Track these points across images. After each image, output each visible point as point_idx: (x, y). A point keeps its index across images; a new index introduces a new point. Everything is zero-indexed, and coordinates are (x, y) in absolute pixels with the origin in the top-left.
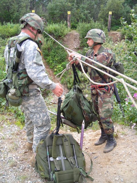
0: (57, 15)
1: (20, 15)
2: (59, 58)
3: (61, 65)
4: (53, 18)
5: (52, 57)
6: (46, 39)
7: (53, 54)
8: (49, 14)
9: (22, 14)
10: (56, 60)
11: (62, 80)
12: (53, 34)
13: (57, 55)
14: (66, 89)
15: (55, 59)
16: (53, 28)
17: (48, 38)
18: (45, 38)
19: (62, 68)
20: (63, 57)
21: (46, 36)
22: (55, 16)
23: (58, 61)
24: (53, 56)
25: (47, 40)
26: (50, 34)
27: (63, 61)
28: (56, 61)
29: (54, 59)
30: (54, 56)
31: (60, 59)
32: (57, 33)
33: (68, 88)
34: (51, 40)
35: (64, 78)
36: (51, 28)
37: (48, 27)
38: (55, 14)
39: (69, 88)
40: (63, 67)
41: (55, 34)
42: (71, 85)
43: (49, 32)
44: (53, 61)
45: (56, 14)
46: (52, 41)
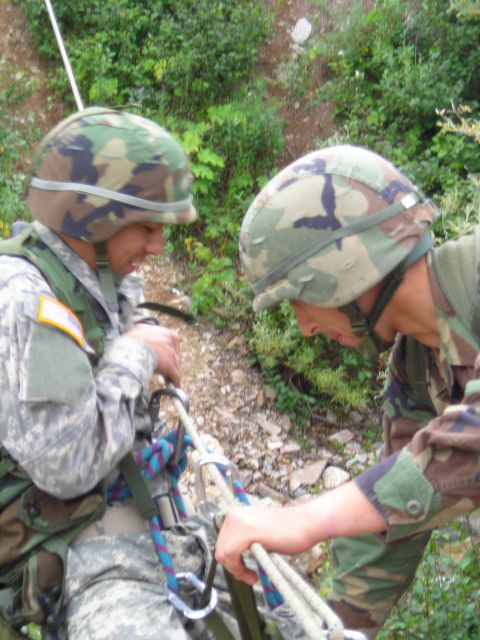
2: (186, 59)
3: (203, 127)
5: (116, 47)
7: (131, 13)
10: (150, 75)
11: (206, 281)
13: (167, 26)
14: (237, 375)
15: (148, 64)
19: (207, 156)
20: (228, 49)
23: (171, 92)
24: (125, 37)
27: (224, 90)
28: (157, 87)
29: (134, 61)
30: (141, 36)
31: (197, 73)
33: (257, 366)
35: (227, 261)
39: (270, 362)
40: (219, 149)
42: (286, 340)
44: (127, 81)
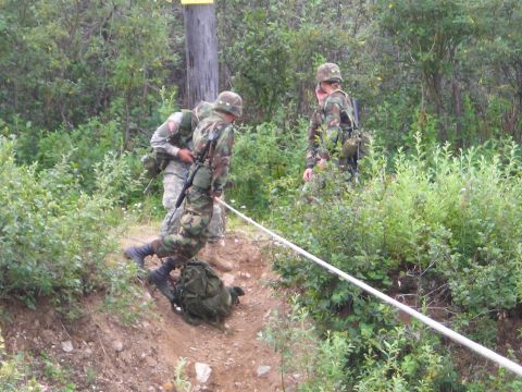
0: (483, 44)
1: (27, 22)
4: (432, 73)
6: (340, 343)
8: (390, 29)
9: (52, 16)
12: (440, 280)
16: (435, 203)
17: (366, 331)
18: (324, 329)
21: (345, 309)
22: (463, 51)
25: (354, 361)
26: (393, 274)
32: (485, 275)
34: (408, 364)
36: (418, 205)
37: (375, 185)
38: (461, 33)
41: (457, 287)
43: (386, 249)
45: (477, 32)
46: (420, 372)
